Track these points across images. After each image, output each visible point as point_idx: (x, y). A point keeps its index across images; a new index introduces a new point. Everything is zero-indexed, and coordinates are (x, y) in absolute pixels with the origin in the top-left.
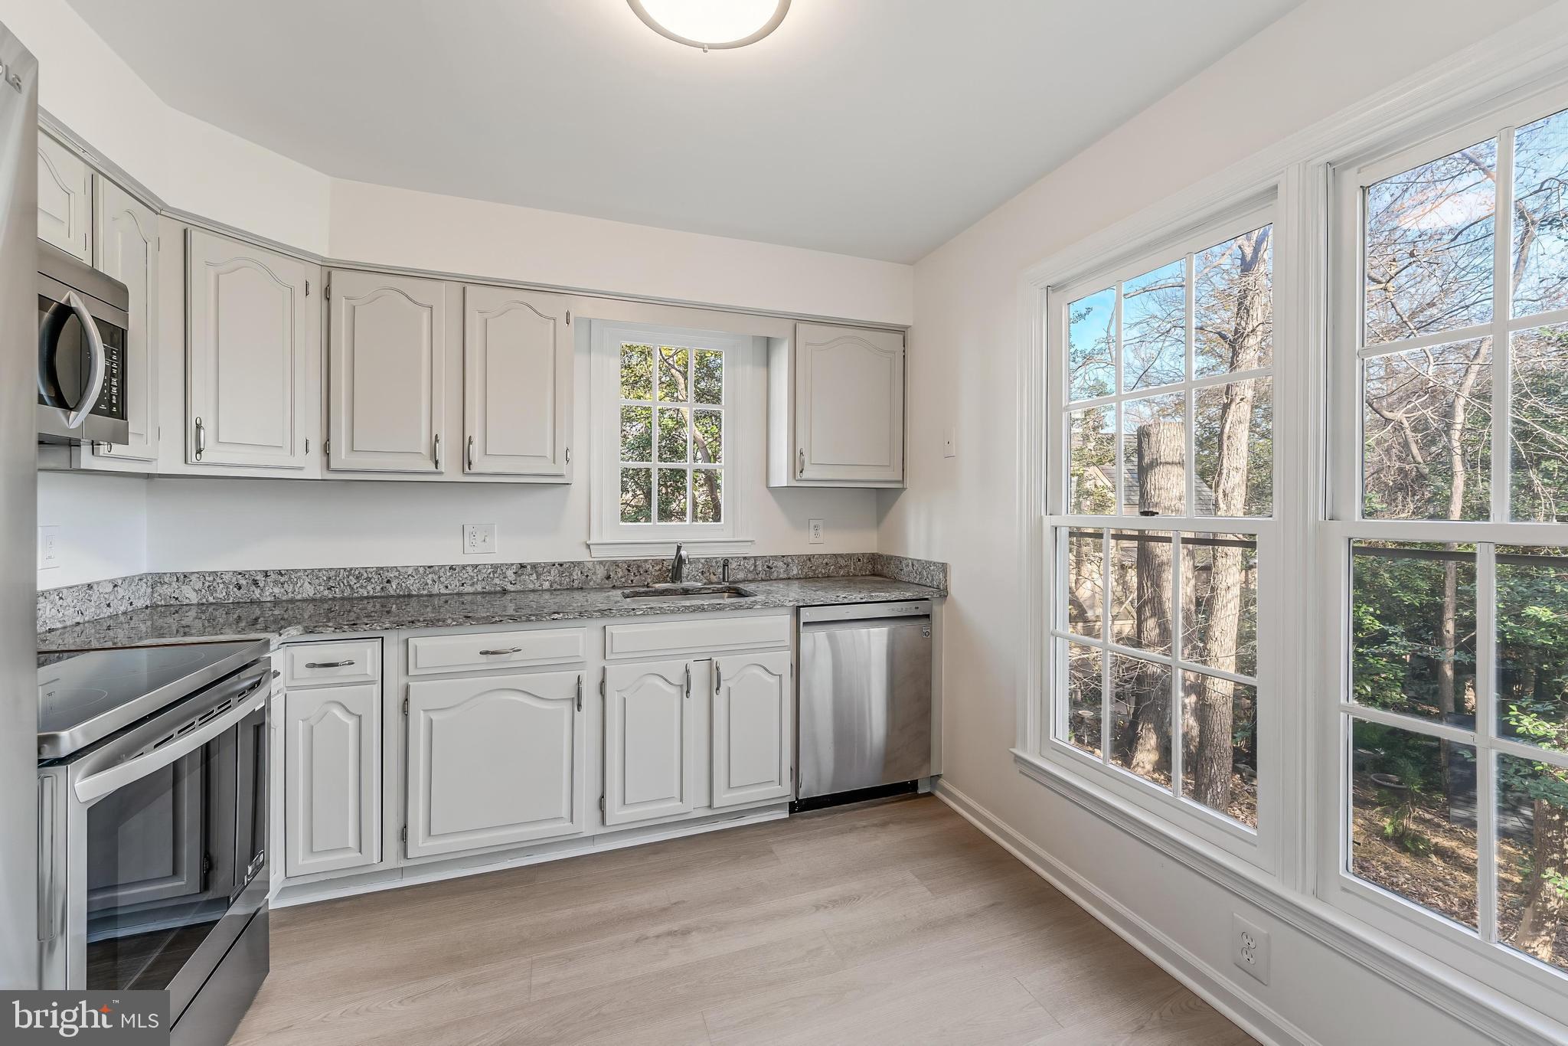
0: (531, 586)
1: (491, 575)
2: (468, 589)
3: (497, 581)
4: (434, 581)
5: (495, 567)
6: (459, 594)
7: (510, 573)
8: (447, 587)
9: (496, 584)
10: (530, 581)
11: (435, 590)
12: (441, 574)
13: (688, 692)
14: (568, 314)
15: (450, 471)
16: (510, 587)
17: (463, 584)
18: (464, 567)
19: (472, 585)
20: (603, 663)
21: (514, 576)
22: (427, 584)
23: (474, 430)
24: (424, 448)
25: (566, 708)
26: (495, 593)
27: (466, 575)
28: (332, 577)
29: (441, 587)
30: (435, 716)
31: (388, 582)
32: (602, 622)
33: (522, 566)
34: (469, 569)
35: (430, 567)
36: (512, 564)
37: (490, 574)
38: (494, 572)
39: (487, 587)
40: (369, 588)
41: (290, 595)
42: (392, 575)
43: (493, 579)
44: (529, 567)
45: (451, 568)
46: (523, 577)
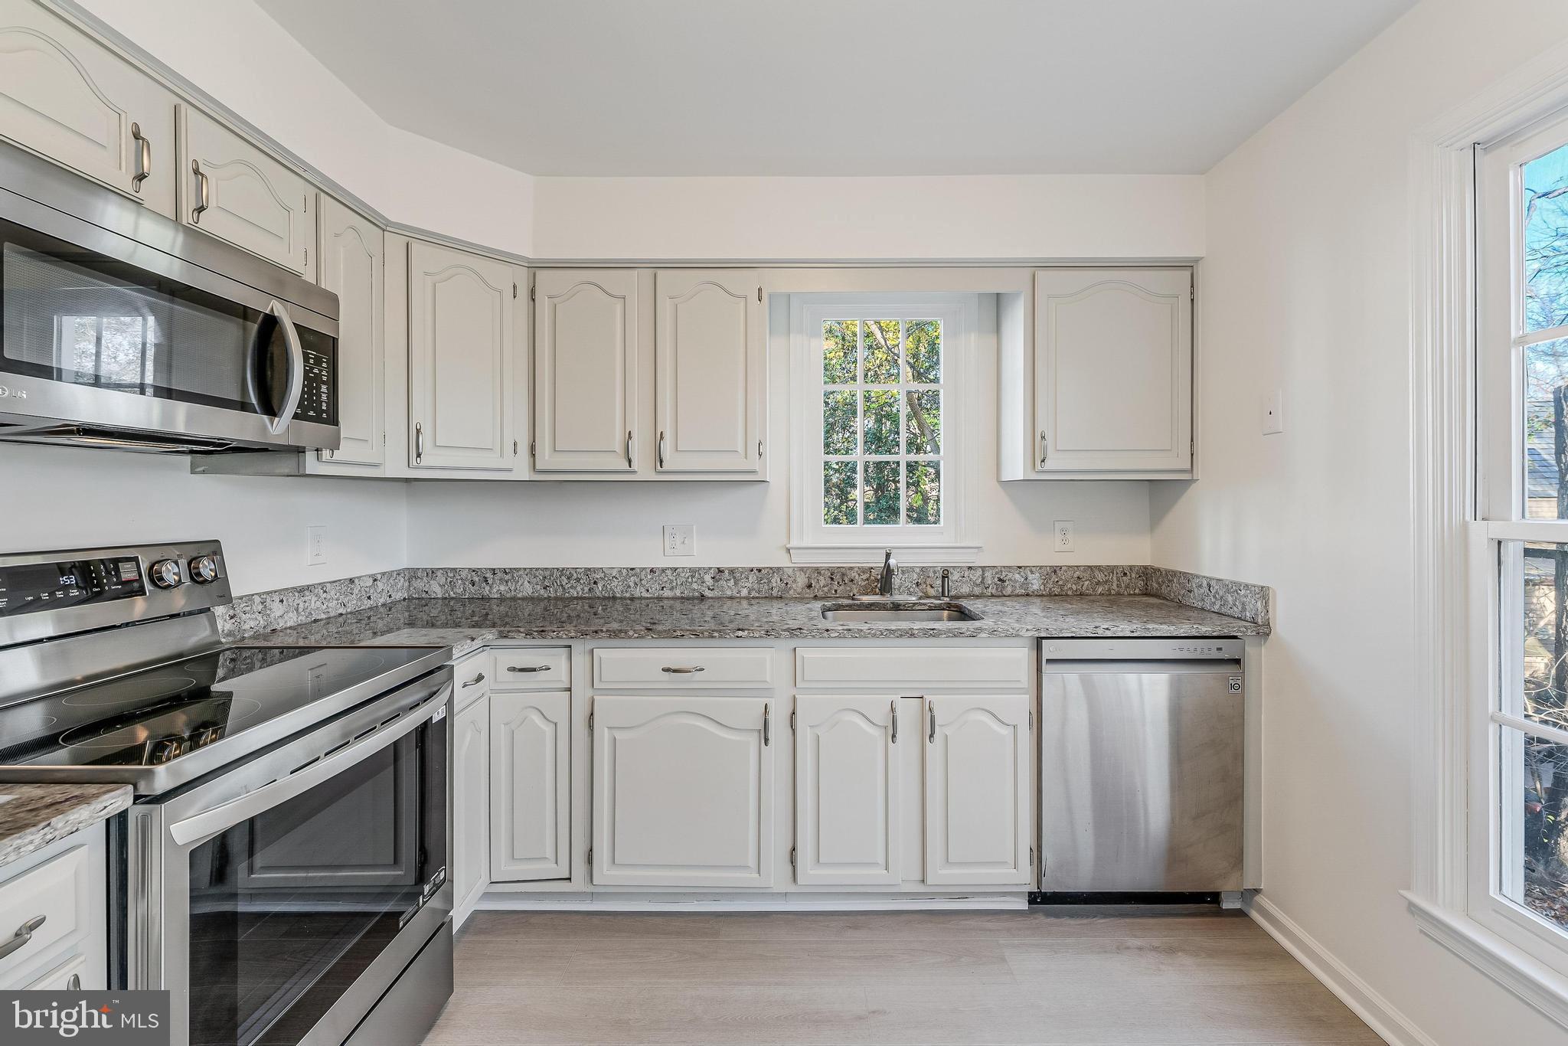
0: (729, 593)
1: (690, 580)
2: (667, 593)
3: (695, 586)
4: (636, 584)
5: (694, 571)
6: (660, 599)
7: (708, 578)
8: (648, 591)
9: (695, 590)
10: (728, 588)
11: (637, 594)
12: (643, 577)
13: (894, 736)
14: (760, 290)
15: (644, 470)
16: (707, 593)
17: (663, 588)
18: (664, 570)
19: (672, 589)
20: (793, 692)
21: (711, 581)
22: (629, 587)
23: (666, 426)
24: (618, 446)
25: (753, 740)
26: (693, 598)
27: (666, 579)
28: (548, 576)
29: (643, 590)
30: (619, 735)
31: (595, 583)
32: (793, 643)
33: (720, 571)
34: (669, 572)
35: (632, 569)
36: (710, 568)
37: (688, 578)
38: (693, 577)
39: (686, 592)
40: (579, 589)
41: (513, 593)
42: (599, 577)
43: (691, 583)
44: (726, 572)
45: (652, 571)
46: (721, 582)
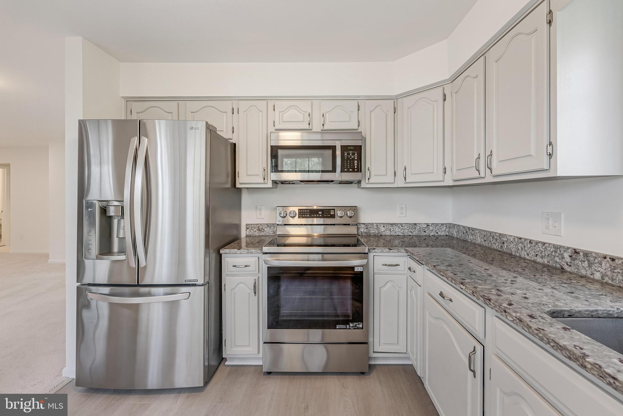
0: (583, 272)
1: (553, 254)
2: (539, 260)
3: (557, 259)
4: (522, 248)
5: (557, 248)
6: (534, 262)
7: (566, 255)
8: (528, 255)
9: (557, 262)
10: (583, 269)
11: (523, 256)
12: (526, 245)
16: (566, 267)
17: (537, 255)
18: (537, 243)
19: (542, 257)
21: (569, 258)
22: (519, 249)
26: (556, 268)
27: (538, 249)
29: (526, 254)
31: (503, 243)
33: (576, 252)
34: (540, 245)
35: (520, 239)
36: (568, 248)
37: (552, 252)
38: (556, 252)
39: (551, 262)
40: (497, 244)
42: (505, 240)
43: (555, 256)
44: (581, 254)
45: (531, 242)
46: (577, 262)
